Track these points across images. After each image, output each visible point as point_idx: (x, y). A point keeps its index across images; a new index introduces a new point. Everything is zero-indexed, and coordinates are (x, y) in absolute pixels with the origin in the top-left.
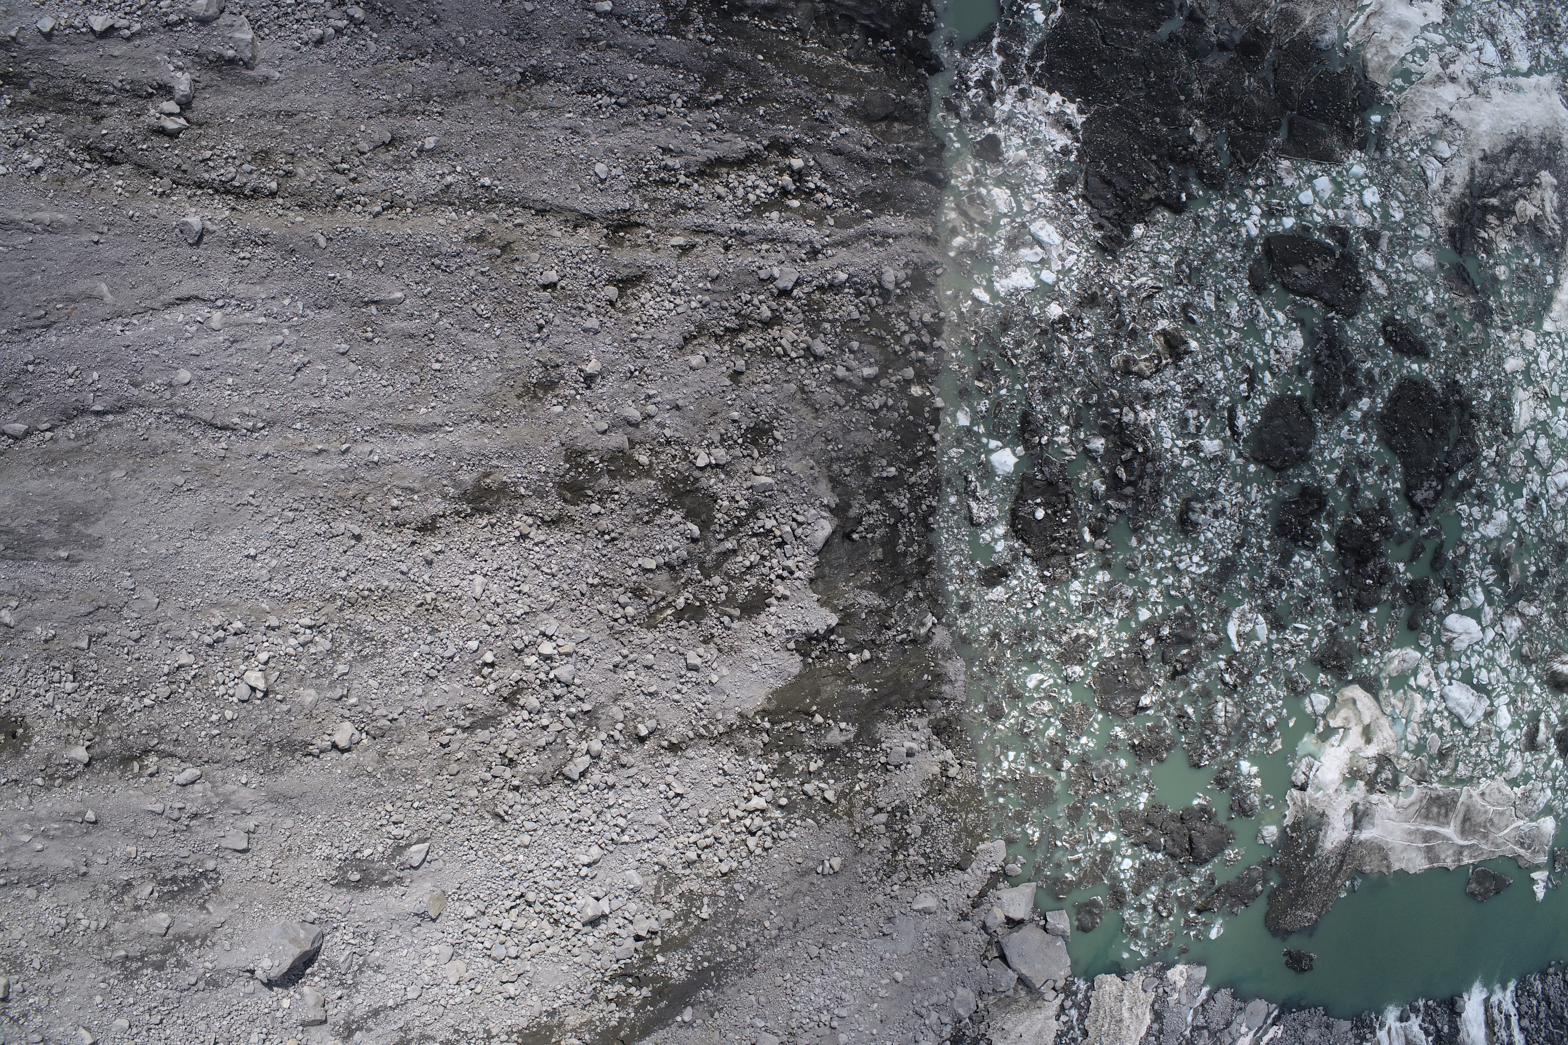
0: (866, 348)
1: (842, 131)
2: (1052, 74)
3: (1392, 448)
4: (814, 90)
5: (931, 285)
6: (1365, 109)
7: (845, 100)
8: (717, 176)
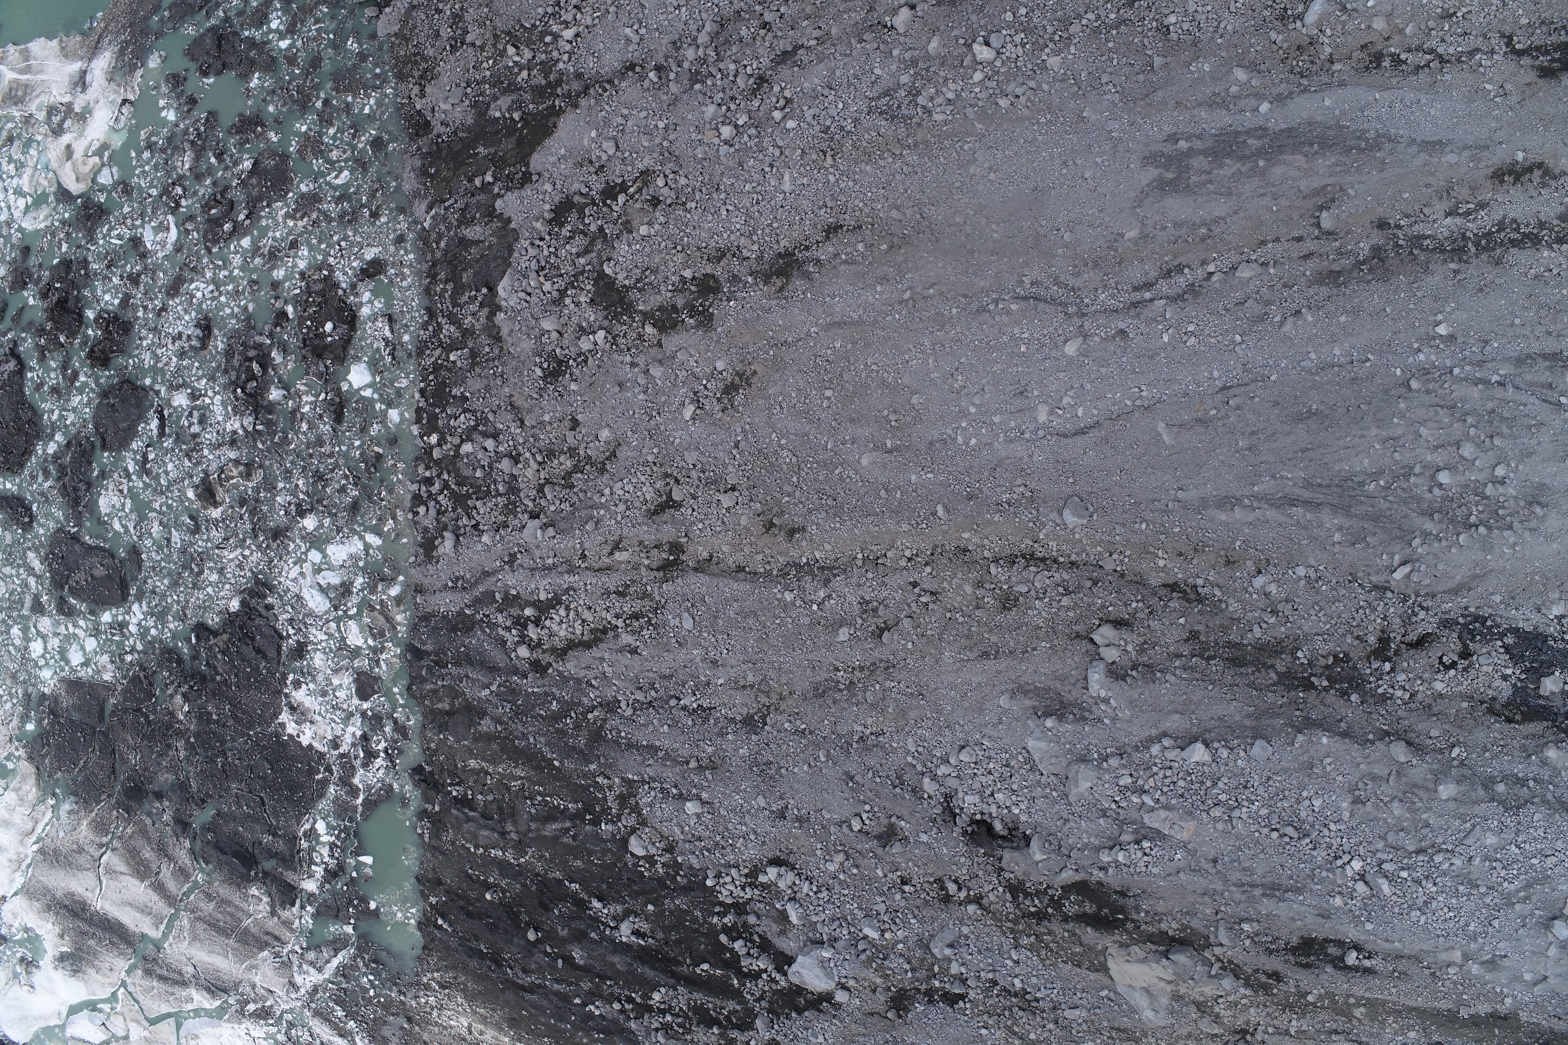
0: (470, 472)
1: (487, 692)
2: (309, 765)
3: (33, 409)
4: (511, 733)
5: (419, 545)
6: (39, 736)
7: (486, 726)
8: (591, 631)
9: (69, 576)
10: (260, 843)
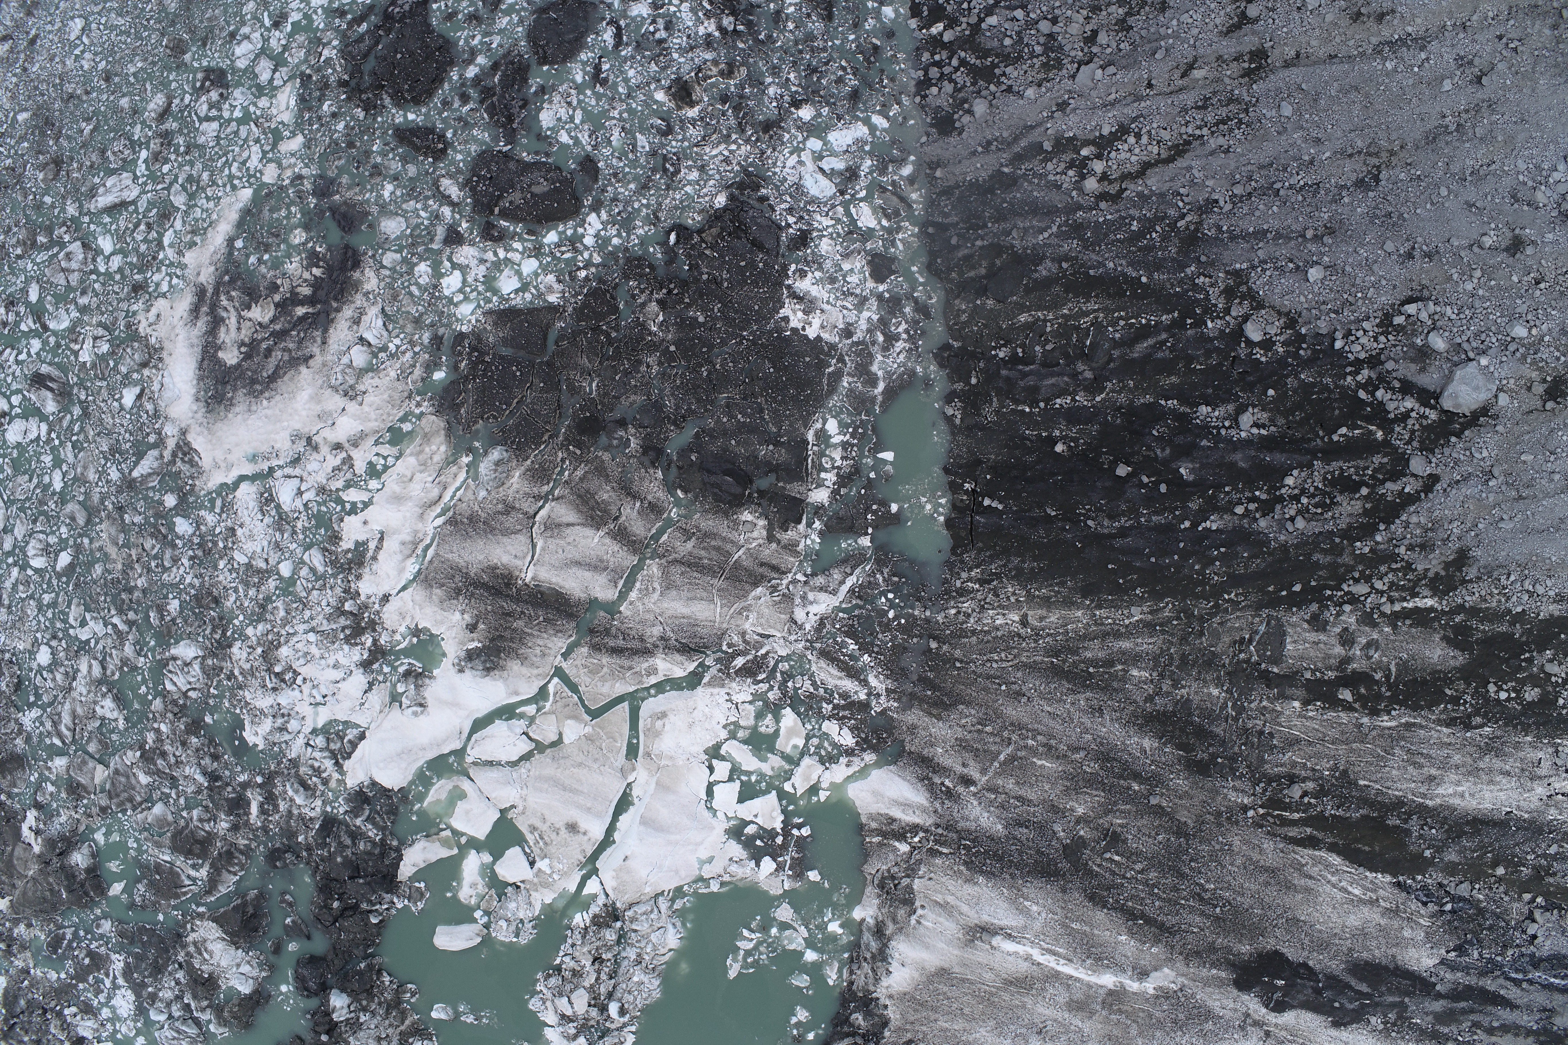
0: (996, 43)
1: (1046, 235)
2: (818, 358)
3: (440, 36)
4: (1082, 266)
5: (932, 125)
6: (452, 382)
7: (1044, 270)
8: (1170, 149)
9: (501, 197)
10: (756, 457)
